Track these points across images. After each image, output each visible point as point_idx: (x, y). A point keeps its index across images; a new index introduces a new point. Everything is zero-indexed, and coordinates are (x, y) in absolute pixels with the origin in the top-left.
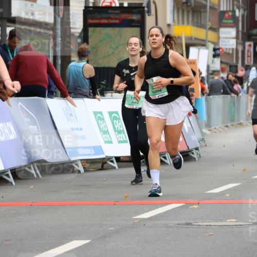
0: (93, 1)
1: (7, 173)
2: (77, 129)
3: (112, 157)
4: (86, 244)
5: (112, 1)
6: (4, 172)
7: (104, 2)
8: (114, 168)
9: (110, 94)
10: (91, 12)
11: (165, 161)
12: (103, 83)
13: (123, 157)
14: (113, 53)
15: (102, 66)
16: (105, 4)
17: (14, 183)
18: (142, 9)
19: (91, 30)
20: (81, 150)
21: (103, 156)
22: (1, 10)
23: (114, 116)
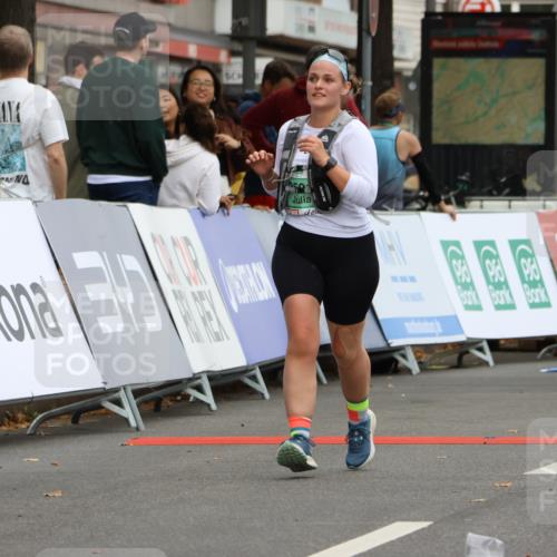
0: (443, 1)
1: (253, 372)
2: (404, 279)
3: (481, 341)
4: (423, 529)
6: (244, 371)
8: (484, 363)
9: (478, 203)
10: (438, 25)
12: (464, 178)
13: (507, 340)
14: (485, 114)
15: (462, 141)
16: (469, 8)
17: (267, 396)
18: (550, 18)
19: (437, 62)
20: (413, 323)
21: (460, 338)
22: (244, 21)
23: (485, 250)
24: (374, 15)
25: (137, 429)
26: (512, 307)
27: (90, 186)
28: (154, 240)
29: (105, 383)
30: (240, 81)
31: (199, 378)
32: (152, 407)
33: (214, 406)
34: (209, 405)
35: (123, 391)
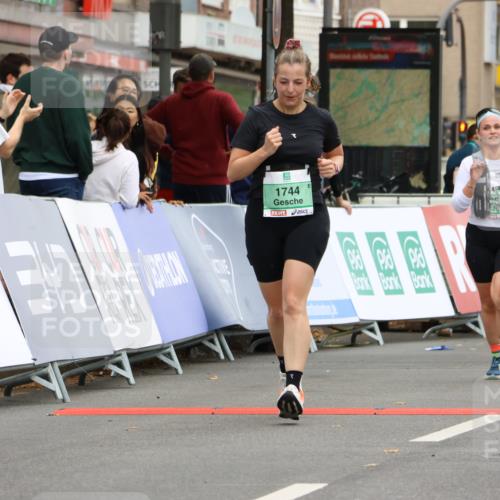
0: (339, 18)
1: (168, 350)
3: (372, 322)
4: (319, 490)
5: (377, 18)
6: (161, 349)
7: (360, 19)
8: (376, 343)
9: (370, 198)
10: (335, 39)
11: (477, 330)
12: (357, 176)
13: (395, 321)
14: (377, 119)
15: (356, 143)
16: (362, 24)
17: (180, 371)
18: (434, 34)
19: (334, 73)
20: (312, 307)
21: (354, 320)
22: (161, 35)
23: (377, 241)
24: (277, 30)
25: (64, 401)
26: (400, 292)
27: (22, 182)
28: (80, 231)
29: (35, 360)
30: (157, 89)
31: (119, 355)
32: (77, 381)
33: (132, 381)
34: (128, 379)
35: (50, 366)
